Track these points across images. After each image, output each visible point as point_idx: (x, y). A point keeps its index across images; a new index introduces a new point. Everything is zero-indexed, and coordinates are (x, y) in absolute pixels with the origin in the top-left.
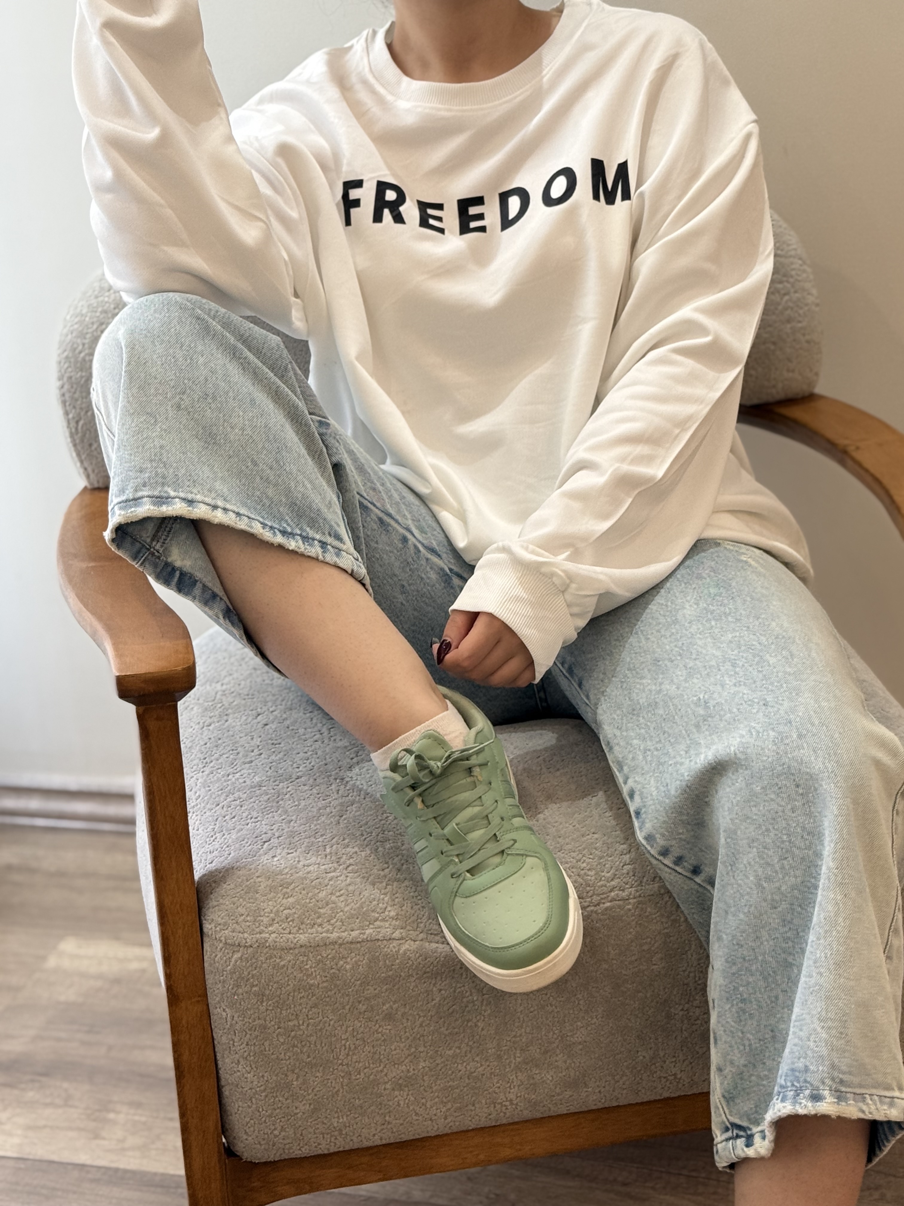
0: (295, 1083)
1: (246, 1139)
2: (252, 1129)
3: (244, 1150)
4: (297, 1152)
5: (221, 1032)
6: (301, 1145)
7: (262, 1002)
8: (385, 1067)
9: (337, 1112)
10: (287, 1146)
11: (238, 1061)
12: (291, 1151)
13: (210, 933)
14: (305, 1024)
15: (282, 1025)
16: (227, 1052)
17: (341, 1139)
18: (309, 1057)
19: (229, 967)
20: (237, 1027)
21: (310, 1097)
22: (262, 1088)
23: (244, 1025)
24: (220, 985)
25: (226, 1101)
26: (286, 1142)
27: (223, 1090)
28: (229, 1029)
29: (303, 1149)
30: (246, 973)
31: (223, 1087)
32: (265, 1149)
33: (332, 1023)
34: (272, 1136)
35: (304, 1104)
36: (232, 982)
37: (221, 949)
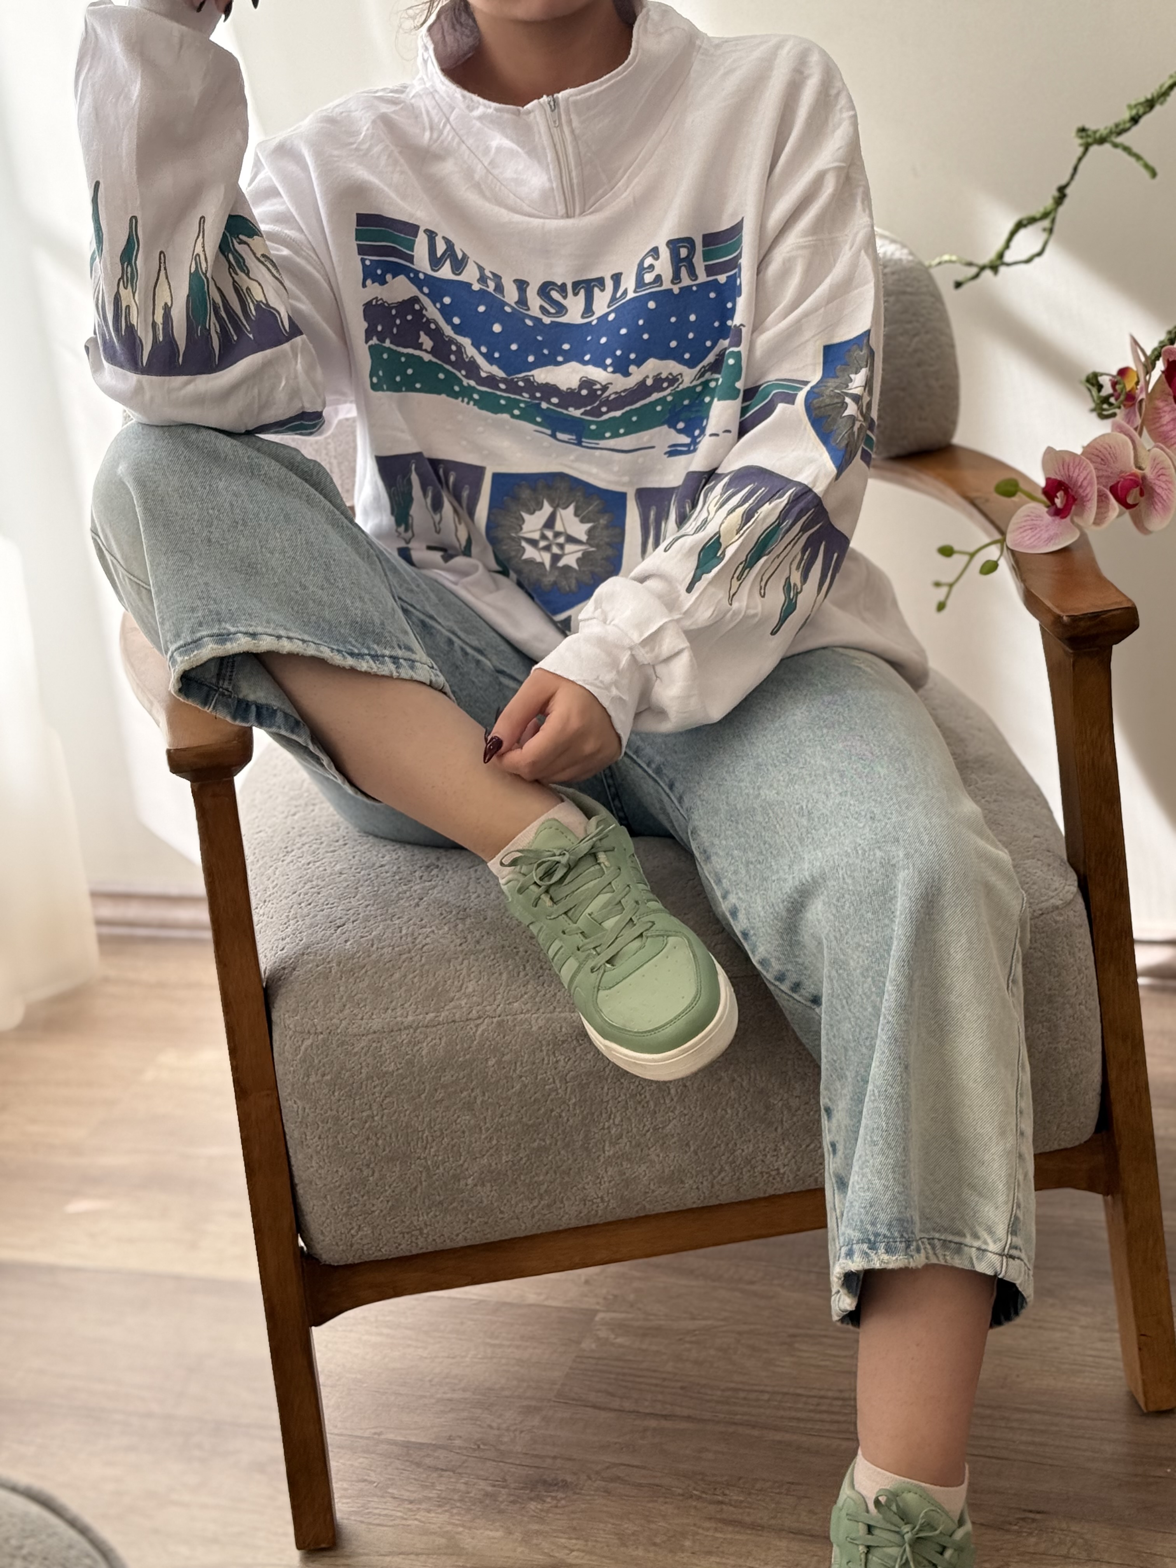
0: (371, 1178)
1: (324, 1241)
2: (328, 1229)
3: (321, 1252)
4: (376, 1254)
5: (293, 1126)
6: (381, 1245)
7: (333, 1093)
8: (465, 1161)
9: (416, 1210)
10: (366, 1247)
11: (311, 1156)
12: (371, 1252)
13: (278, 1021)
14: (380, 1115)
15: (356, 1116)
16: (299, 1147)
17: (422, 1239)
18: (384, 1150)
19: (299, 1057)
20: (310, 1119)
21: (387, 1194)
22: (337, 1184)
23: (316, 1117)
24: (290, 1076)
25: (301, 1200)
26: (365, 1241)
27: (298, 1188)
28: (301, 1122)
29: (383, 1250)
30: (316, 1061)
31: (296, 1185)
32: (343, 1250)
33: (408, 1112)
34: (349, 1236)
35: (382, 1201)
36: (302, 1070)
37: (291, 1038)
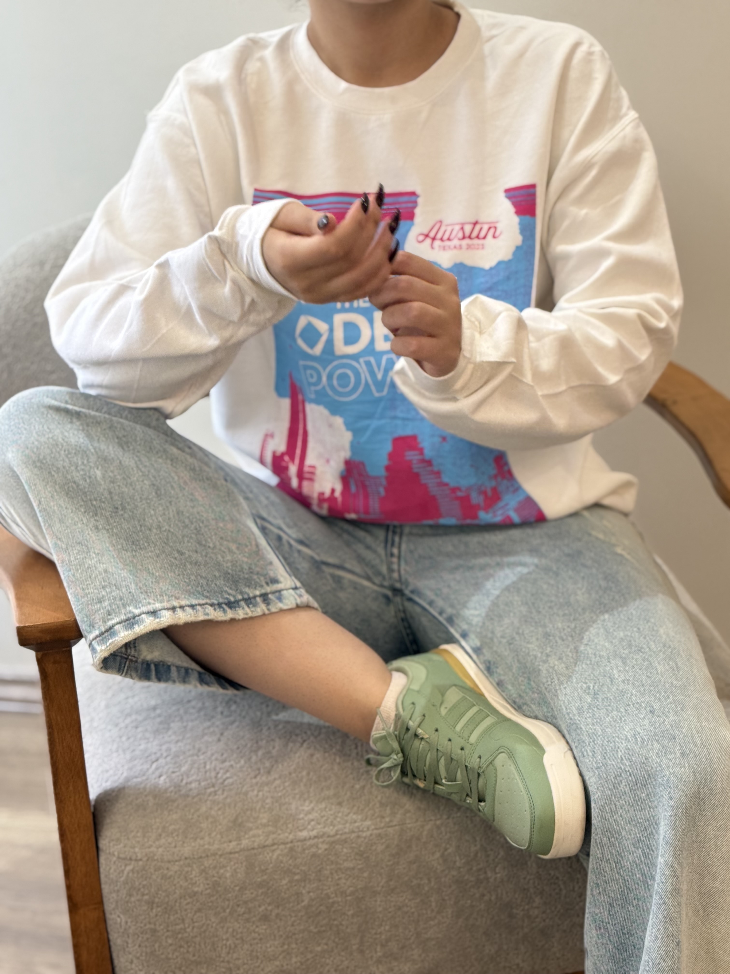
5: (116, 935)
11: (132, 960)
13: (105, 848)
14: (191, 928)
16: (121, 952)
19: (122, 879)
20: (131, 931)
23: (136, 929)
24: (114, 895)
28: (123, 933)
30: (137, 883)
36: (125, 892)
37: (115, 862)
